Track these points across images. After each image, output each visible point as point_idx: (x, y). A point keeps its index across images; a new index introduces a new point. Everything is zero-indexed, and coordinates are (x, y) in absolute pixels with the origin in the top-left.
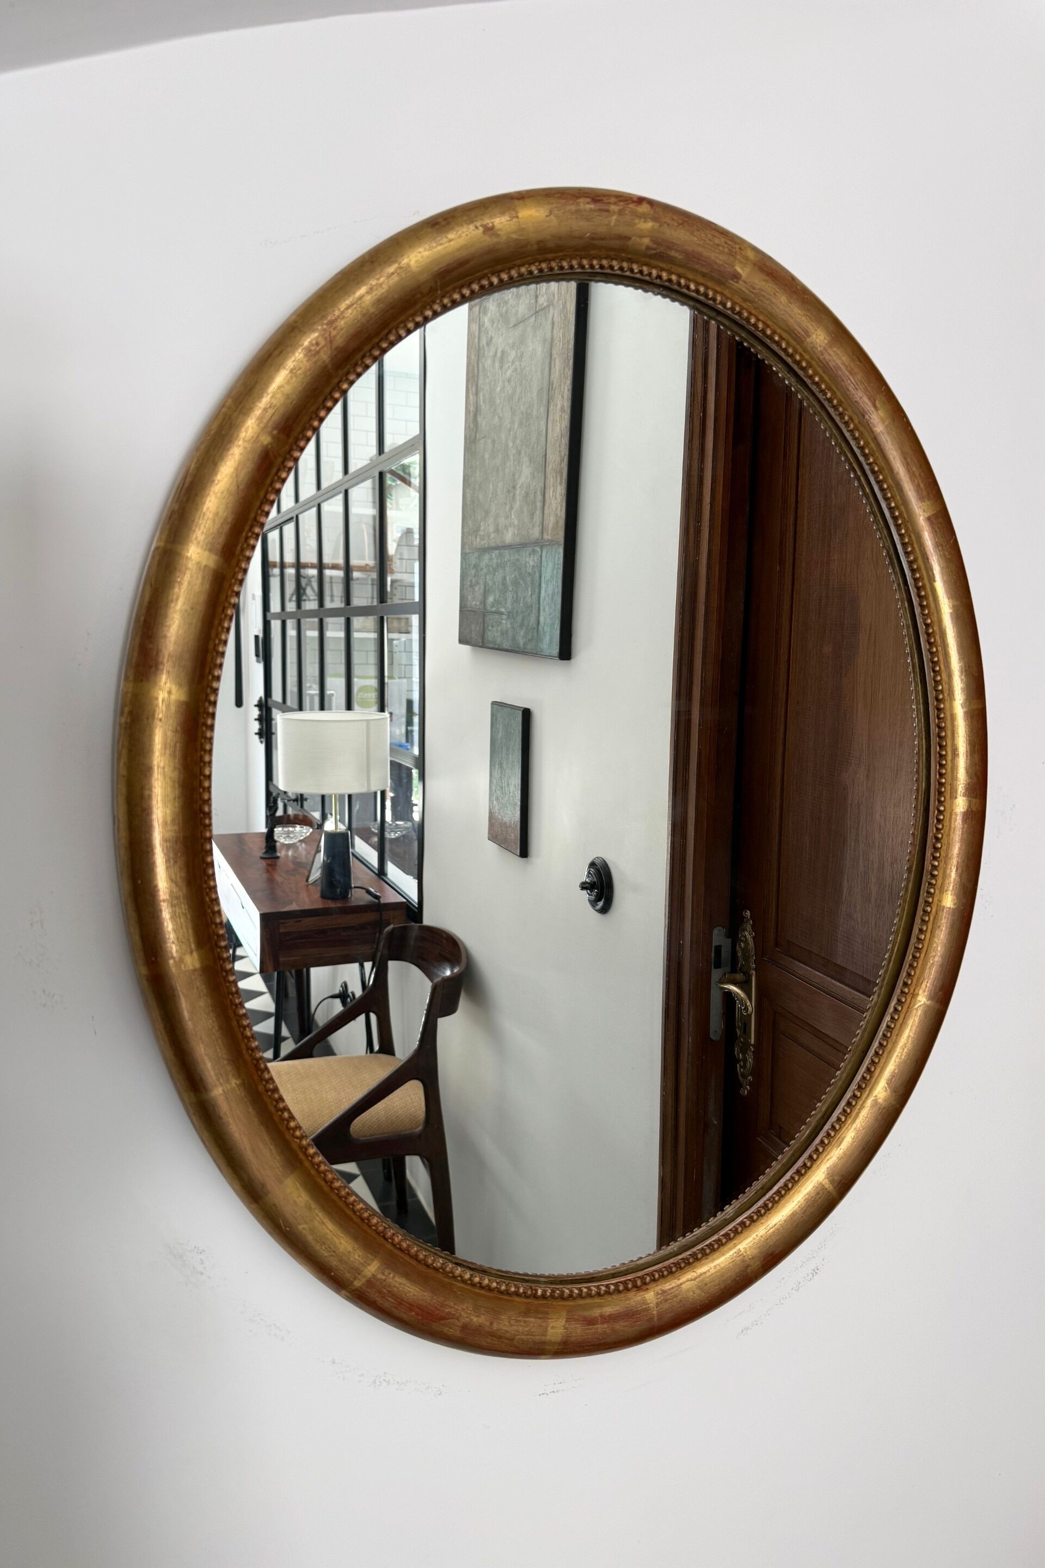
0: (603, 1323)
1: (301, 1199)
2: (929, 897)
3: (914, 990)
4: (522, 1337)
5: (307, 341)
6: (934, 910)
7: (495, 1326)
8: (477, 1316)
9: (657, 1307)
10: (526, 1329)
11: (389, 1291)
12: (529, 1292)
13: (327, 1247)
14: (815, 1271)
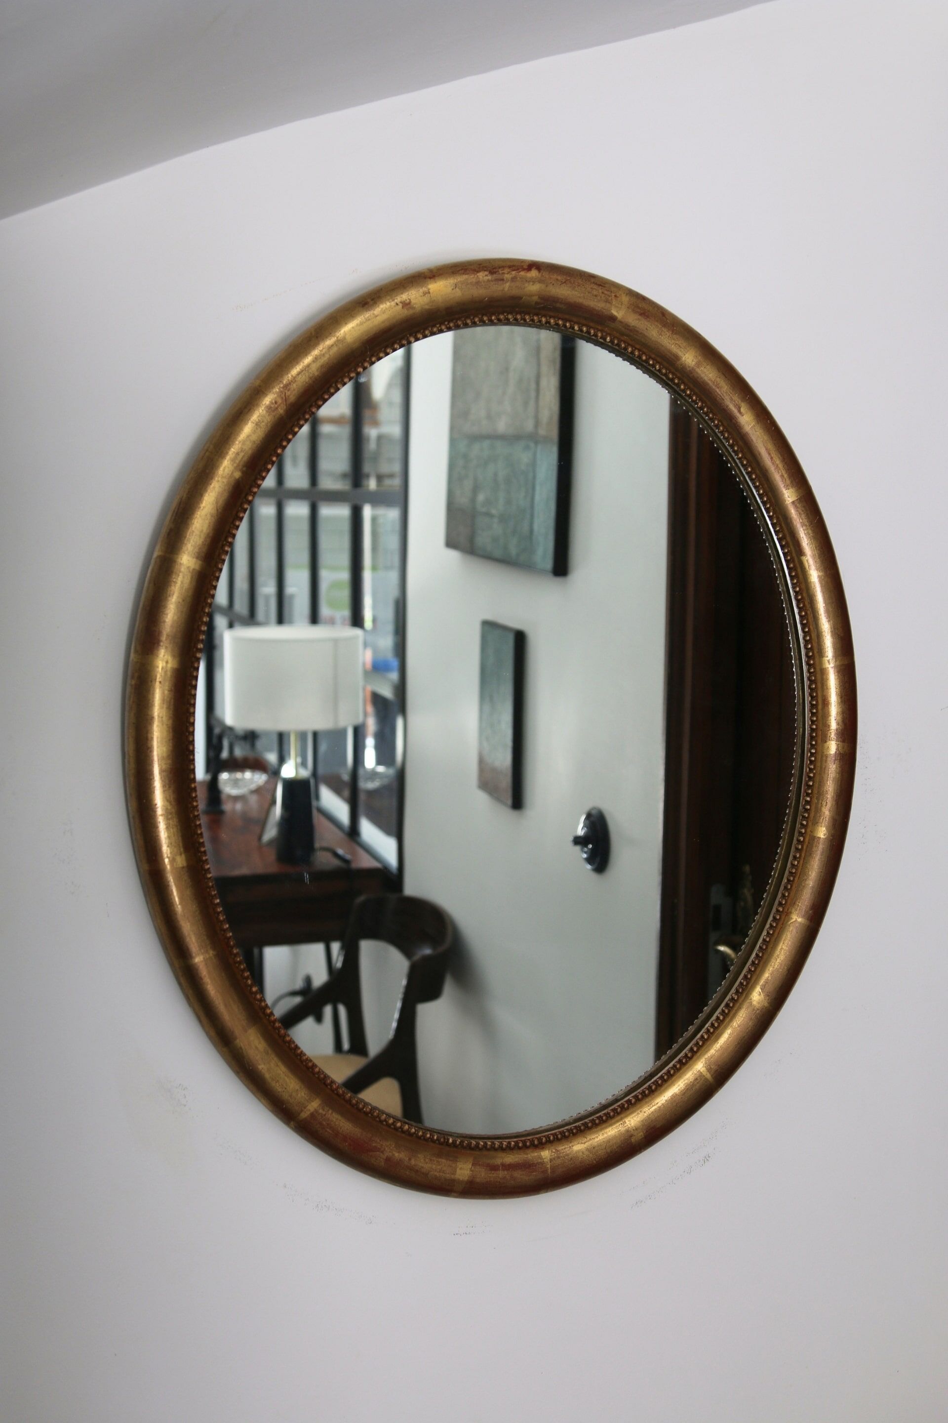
0: (503, 1170)
1: (260, 1045)
2: (802, 829)
3: (788, 909)
4: (435, 1173)
5: (267, 400)
6: (807, 839)
7: (413, 1162)
8: (399, 1152)
9: (550, 1162)
10: (439, 1167)
11: (328, 1124)
12: (442, 1140)
13: (280, 1084)
14: (707, 1159)
